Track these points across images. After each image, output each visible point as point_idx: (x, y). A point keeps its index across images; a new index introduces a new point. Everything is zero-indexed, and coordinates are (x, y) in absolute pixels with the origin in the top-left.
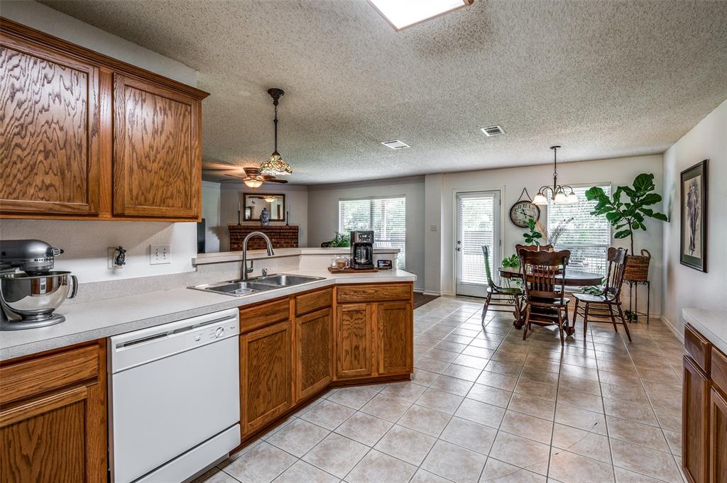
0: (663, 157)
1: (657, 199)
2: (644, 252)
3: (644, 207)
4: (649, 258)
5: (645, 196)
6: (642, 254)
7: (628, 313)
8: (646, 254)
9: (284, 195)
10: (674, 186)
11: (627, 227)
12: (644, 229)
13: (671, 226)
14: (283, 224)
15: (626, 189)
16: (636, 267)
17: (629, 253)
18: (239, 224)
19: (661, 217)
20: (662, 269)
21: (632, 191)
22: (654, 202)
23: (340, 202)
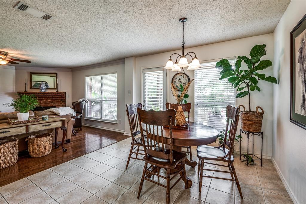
0: (273, 35)
1: (268, 64)
2: (258, 108)
3: (258, 72)
4: (262, 114)
5: (259, 63)
6: (257, 110)
7: (246, 156)
8: (260, 110)
9: (56, 74)
10: (283, 52)
11: (246, 89)
12: (259, 90)
13: (280, 87)
14: (55, 91)
15: (245, 58)
16: (252, 121)
17: (247, 109)
18: (26, 91)
19: (273, 80)
20: (273, 122)
21: (249, 60)
22: (266, 67)
23: (86, 77)
